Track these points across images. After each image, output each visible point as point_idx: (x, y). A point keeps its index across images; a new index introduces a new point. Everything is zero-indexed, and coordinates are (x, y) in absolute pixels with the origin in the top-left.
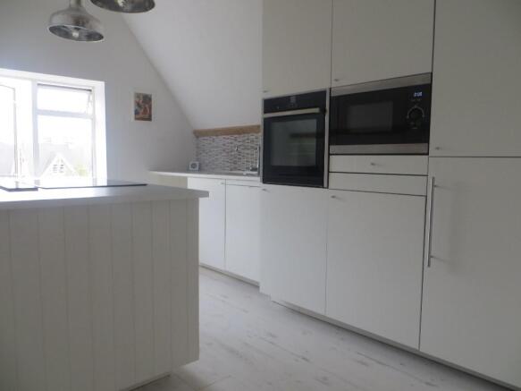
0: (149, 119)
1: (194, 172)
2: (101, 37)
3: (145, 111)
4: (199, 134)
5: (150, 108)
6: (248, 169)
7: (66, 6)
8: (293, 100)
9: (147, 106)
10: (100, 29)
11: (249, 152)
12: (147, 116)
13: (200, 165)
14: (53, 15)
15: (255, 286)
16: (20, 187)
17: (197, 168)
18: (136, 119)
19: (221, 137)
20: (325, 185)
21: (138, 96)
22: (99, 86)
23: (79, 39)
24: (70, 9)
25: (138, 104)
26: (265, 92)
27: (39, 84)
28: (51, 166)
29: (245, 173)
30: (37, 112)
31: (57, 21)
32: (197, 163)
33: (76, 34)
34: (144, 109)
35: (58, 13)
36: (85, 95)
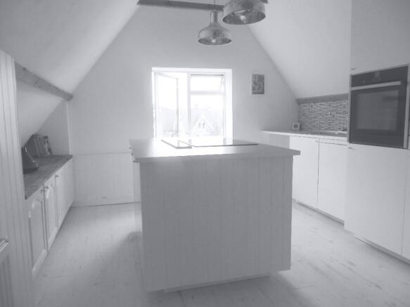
0: (263, 92)
1: (295, 132)
2: (230, 41)
3: (260, 87)
4: (300, 102)
5: (263, 85)
6: (340, 129)
7: (208, 25)
8: (377, 75)
9: (261, 83)
10: (229, 36)
11: (341, 115)
12: (260, 91)
13: (301, 125)
14: (200, 32)
15: (341, 223)
16: (181, 146)
17: (298, 128)
18: (253, 93)
19: (318, 104)
20: (405, 146)
21: (254, 76)
22: (228, 72)
23: (216, 44)
24: (211, 25)
25: (255, 83)
26: (353, 69)
27: (192, 75)
28: (197, 124)
29: (337, 133)
30: (190, 93)
31: (203, 35)
32: (299, 124)
33: (213, 41)
34: (259, 85)
35: (203, 30)
36: (219, 79)
